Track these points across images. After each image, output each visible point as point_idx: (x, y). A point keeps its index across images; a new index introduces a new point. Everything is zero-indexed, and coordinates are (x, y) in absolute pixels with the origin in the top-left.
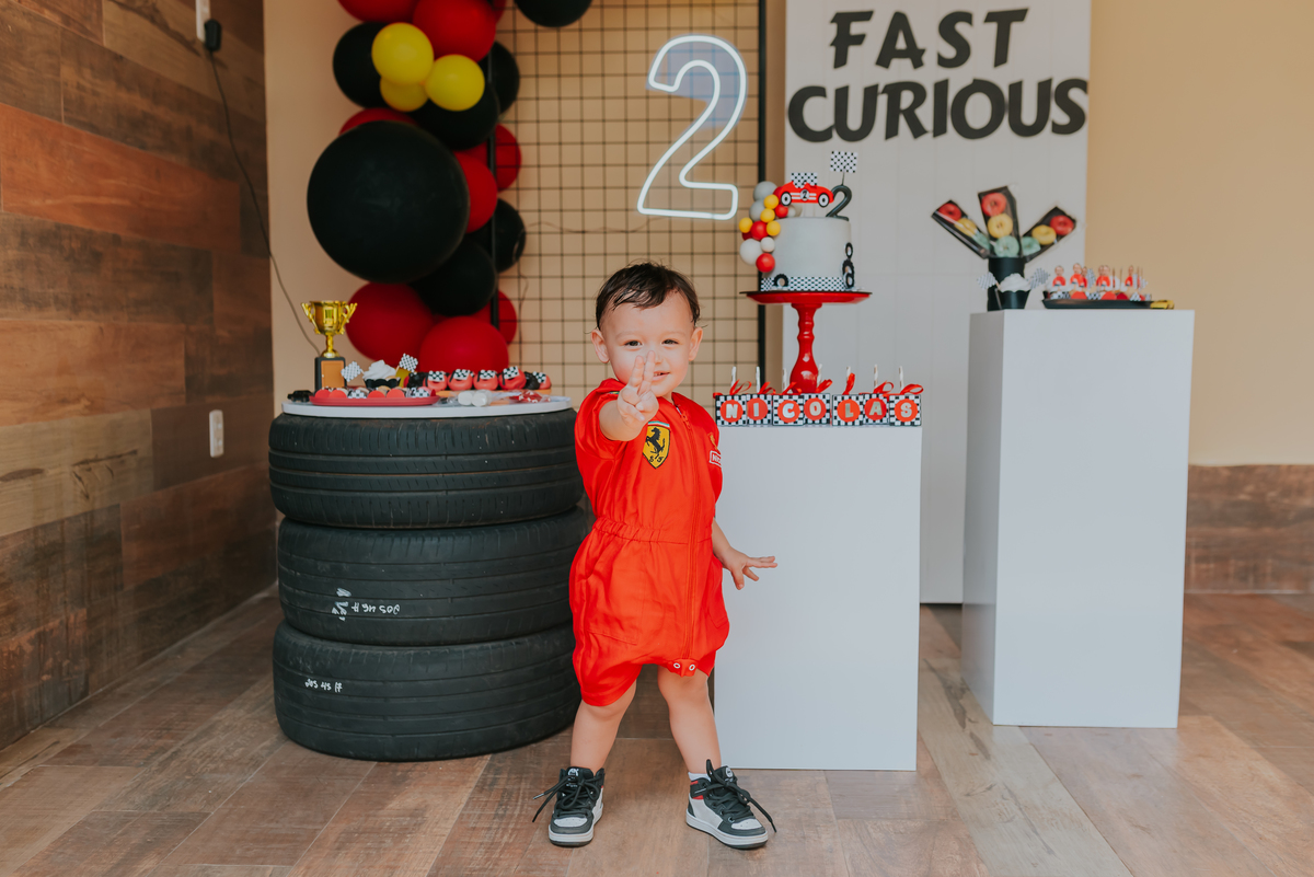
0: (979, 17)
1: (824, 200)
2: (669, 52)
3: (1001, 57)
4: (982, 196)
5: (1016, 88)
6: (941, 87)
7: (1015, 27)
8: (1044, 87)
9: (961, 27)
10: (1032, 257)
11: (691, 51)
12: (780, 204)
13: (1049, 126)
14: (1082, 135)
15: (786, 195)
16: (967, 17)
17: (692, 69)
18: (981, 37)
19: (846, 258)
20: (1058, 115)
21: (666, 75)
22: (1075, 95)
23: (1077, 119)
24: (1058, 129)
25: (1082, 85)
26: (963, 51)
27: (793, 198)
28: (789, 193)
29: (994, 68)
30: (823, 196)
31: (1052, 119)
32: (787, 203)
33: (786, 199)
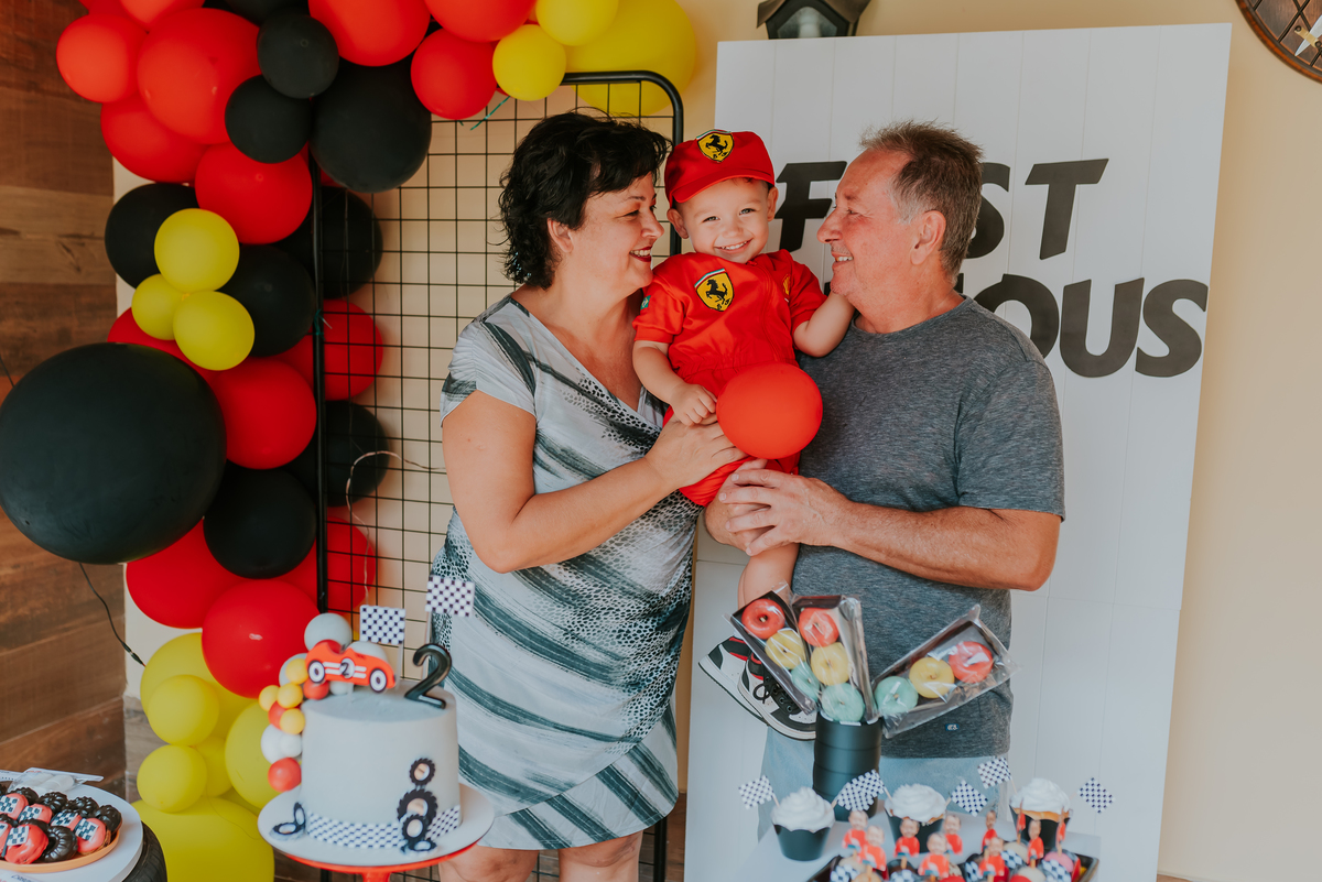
0: (1019, 176)
1: (378, 681)
3: (1054, 240)
4: (801, 603)
5: (1079, 293)
7: (1081, 190)
8: (1127, 293)
9: (989, 191)
12: (309, 678)
13: (1135, 352)
14: (1192, 377)
15: (315, 666)
16: (1000, 175)
18: (1021, 207)
19: (411, 787)
20: (1150, 343)
22: (1183, 309)
23: (1184, 351)
24: (1147, 365)
25: (1197, 292)
26: (988, 231)
27: (328, 671)
28: (321, 662)
29: (1041, 258)
30: (378, 674)
31: (1138, 349)
32: (318, 678)
33: (317, 673)
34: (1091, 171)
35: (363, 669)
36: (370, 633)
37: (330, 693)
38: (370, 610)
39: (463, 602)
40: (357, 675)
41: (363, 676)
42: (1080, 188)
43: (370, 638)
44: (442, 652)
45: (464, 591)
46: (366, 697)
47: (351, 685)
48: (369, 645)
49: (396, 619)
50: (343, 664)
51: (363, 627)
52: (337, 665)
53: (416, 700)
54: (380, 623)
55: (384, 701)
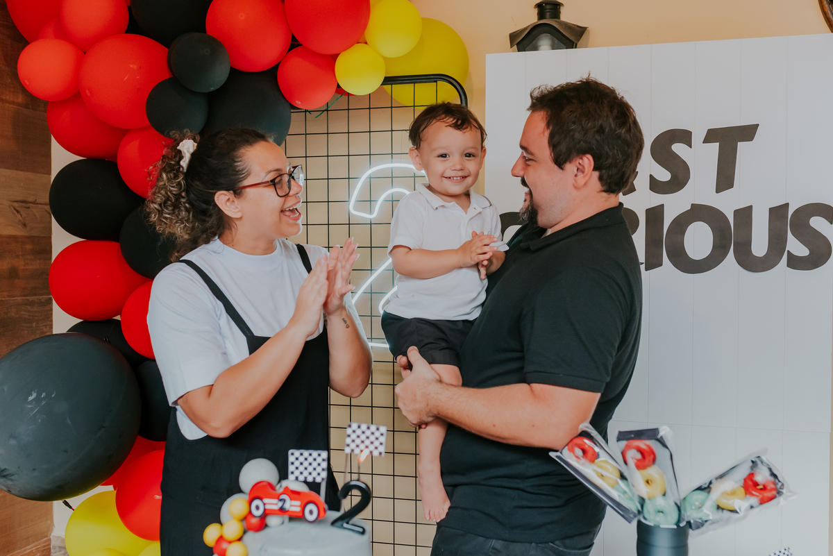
0: (698, 137)
1: (311, 512)
2: (370, 178)
3: (725, 180)
4: (623, 436)
5: (744, 215)
6: (655, 215)
7: (742, 146)
8: (778, 213)
9: (678, 148)
10: (698, 528)
11: (392, 178)
13: (785, 255)
15: (255, 502)
16: (684, 136)
17: (392, 194)
20: (796, 247)
21: (368, 201)
22: (818, 223)
23: (820, 251)
24: (795, 263)
25: (826, 212)
26: (680, 177)
27: (268, 507)
28: (261, 499)
29: (717, 192)
30: (311, 507)
31: (788, 251)
32: (258, 513)
33: (258, 508)
34: (748, 132)
35: (298, 503)
36: (297, 473)
37: (266, 526)
38: (297, 453)
39: (377, 443)
40: (293, 509)
41: (298, 509)
42: (741, 145)
43: (297, 478)
44: (364, 486)
45: (377, 434)
46: (299, 527)
47: (286, 518)
48: (297, 483)
49: (319, 460)
50: (281, 500)
51: (291, 468)
52: (275, 501)
53: (342, 527)
54: (306, 464)
55: (314, 530)
